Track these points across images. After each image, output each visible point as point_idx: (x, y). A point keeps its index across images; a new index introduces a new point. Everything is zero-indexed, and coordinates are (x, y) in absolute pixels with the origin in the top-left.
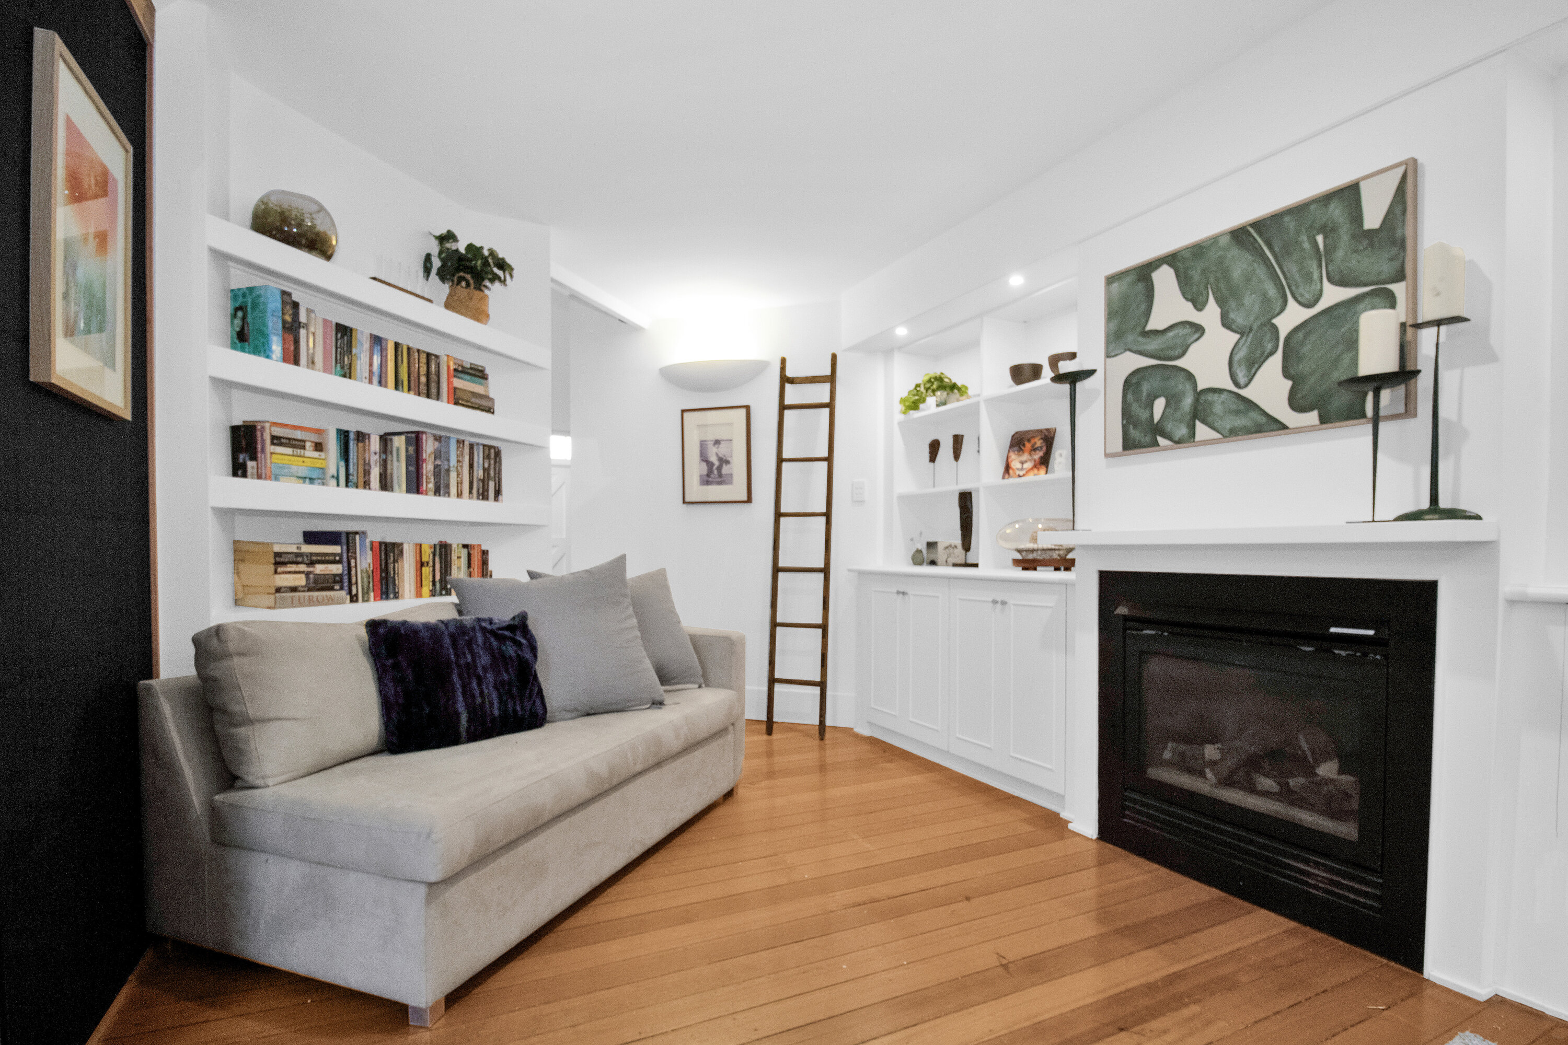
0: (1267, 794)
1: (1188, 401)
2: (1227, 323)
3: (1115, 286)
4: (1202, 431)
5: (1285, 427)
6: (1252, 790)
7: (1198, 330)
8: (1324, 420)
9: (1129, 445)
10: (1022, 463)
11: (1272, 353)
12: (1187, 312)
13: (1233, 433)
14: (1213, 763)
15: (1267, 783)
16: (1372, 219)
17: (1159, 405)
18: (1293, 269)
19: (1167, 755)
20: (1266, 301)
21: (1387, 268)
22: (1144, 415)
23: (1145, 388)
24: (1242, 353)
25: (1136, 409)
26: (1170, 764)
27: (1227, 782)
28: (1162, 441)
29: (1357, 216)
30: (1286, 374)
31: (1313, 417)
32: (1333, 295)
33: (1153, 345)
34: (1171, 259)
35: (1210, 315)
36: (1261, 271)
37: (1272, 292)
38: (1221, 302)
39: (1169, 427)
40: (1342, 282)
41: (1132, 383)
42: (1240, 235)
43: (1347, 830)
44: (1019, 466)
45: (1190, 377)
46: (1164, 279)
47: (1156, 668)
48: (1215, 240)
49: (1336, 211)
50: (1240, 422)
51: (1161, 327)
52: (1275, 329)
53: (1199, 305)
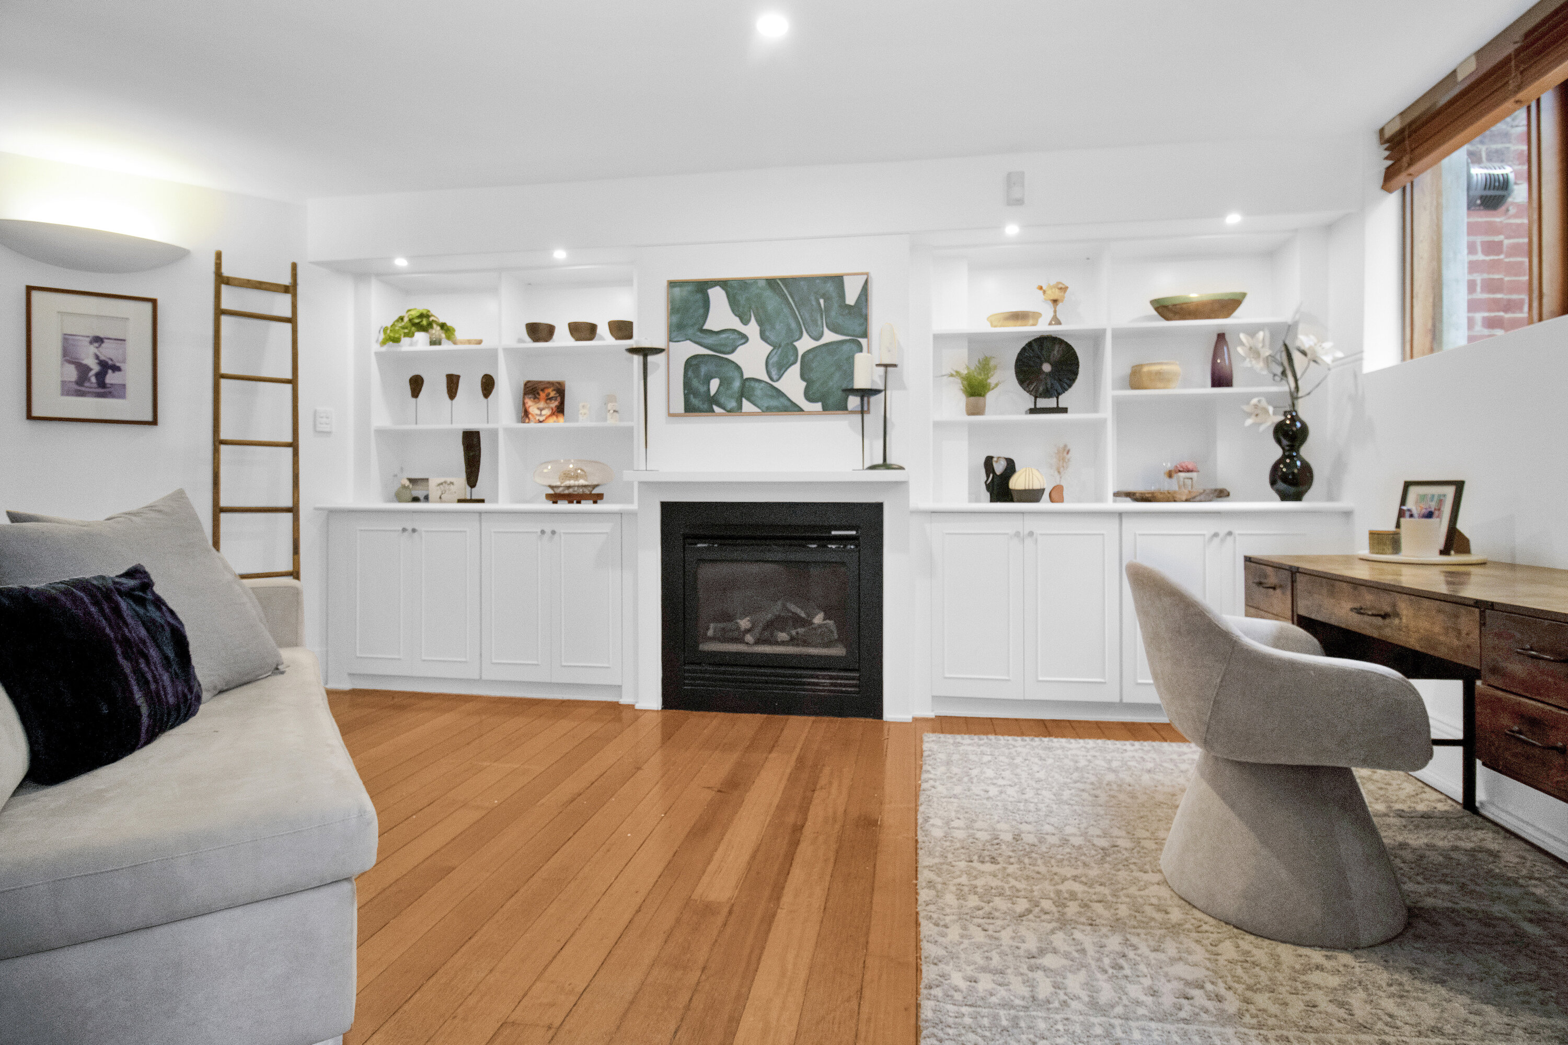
0: (783, 643)
1: (737, 384)
2: (763, 337)
3: (677, 291)
4: (747, 406)
5: (802, 410)
6: (777, 643)
7: (744, 338)
8: (825, 408)
9: (690, 408)
10: (541, 410)
11: (795, 362)
12: (734, 323)
13: (768, 410)
14: (748, 631)
15: (783, 636)
16: (851, 298)
17: (714, 384)
18: (807, 316)
19: (710, 633)
20: (789, 329)
21: (858, 330)
22: (703, 389)
23: (703, 370)
24: (774, 359)
25: (695, 383)
26: (714, 639)
27: (758, 642)
28: (716, 408)
29: (842, 295)
30: (803, 377)
31: (818, 406)
32: (829, 337)
33: (710, 340)
34: (723, 284)
35: (752, 329)
36: (786, 310)
37: (793, 325)
38: (760, 323)
39: (722, 400)
40: (835, 329)
41: (692, 364)
42: (772, 283)
43: (838, 651)
44: (538, 412)
45: (738, 368)
46: (717, 296)
47: (708, 573)
48: (755, 281)
49: (830, 287)
50: (774, 403)
51: (716, 328)
52: (795, 349)
53: (745, 322)
